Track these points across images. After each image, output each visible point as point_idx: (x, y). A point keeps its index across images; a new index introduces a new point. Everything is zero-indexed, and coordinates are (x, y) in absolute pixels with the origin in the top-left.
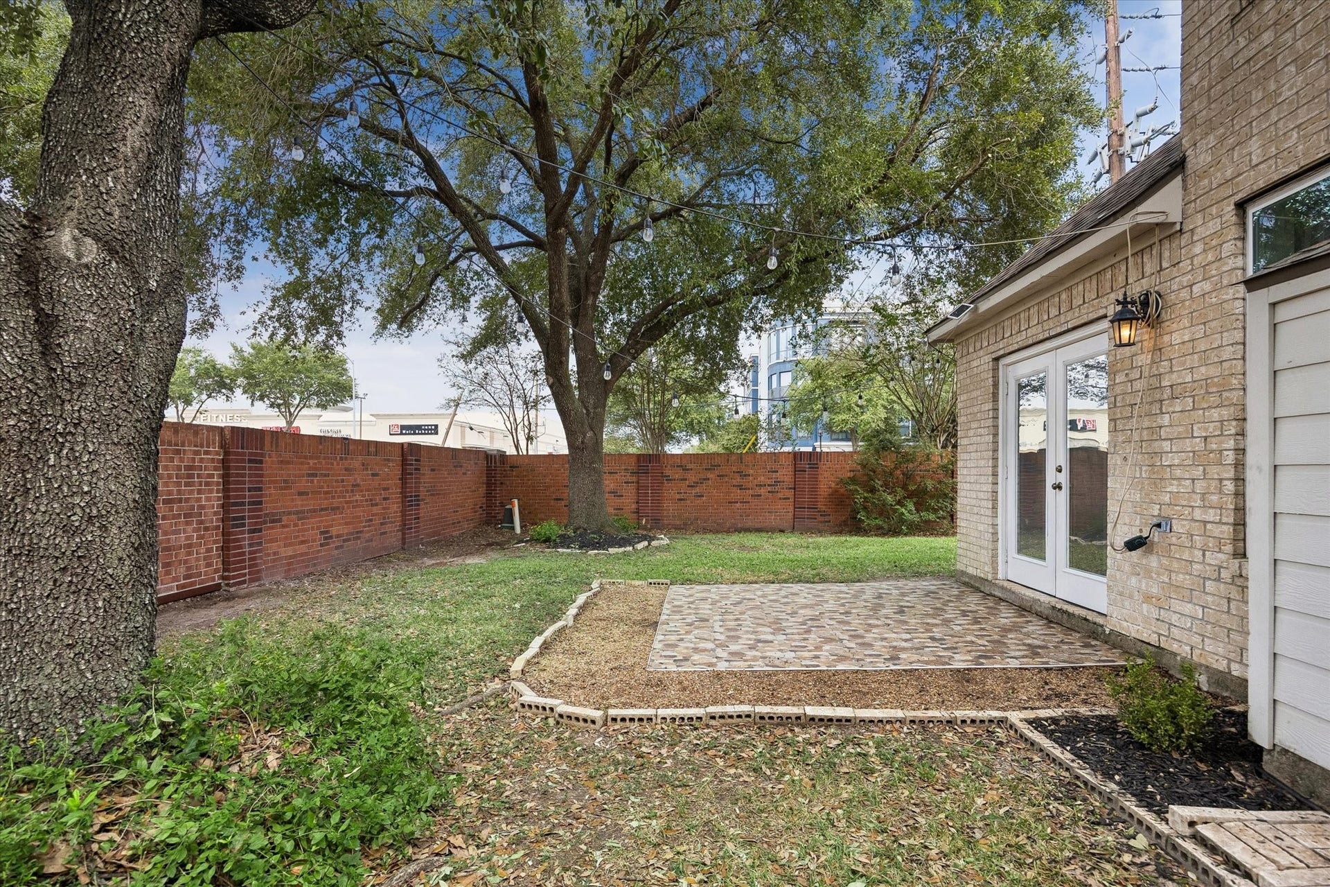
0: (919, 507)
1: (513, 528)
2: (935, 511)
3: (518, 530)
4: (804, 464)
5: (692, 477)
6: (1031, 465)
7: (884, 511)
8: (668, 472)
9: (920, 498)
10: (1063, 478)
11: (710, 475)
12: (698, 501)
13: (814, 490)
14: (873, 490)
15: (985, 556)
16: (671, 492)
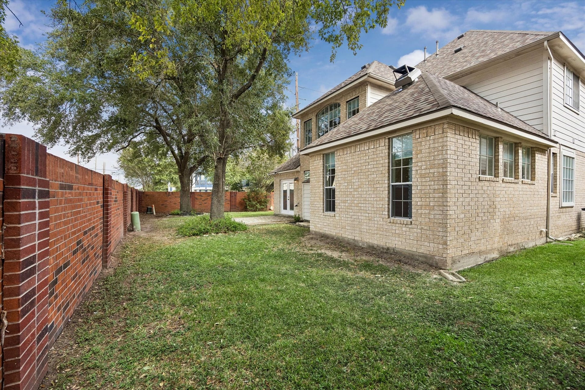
0: (261, 205)
1: (153, 213)
2: (264, 206)
3: (155, 214)
4: (233, 195)
5: (203, 198)
6: (285, 192)
7: (253, 206)
8: (196, 197)
9: (260, 202)
10: (289, 198)
11: (208, 198)
12: (205, 205)
13: (235, 201)
14: (250, 201)
15: (279, 210)
16: (197, 202)
